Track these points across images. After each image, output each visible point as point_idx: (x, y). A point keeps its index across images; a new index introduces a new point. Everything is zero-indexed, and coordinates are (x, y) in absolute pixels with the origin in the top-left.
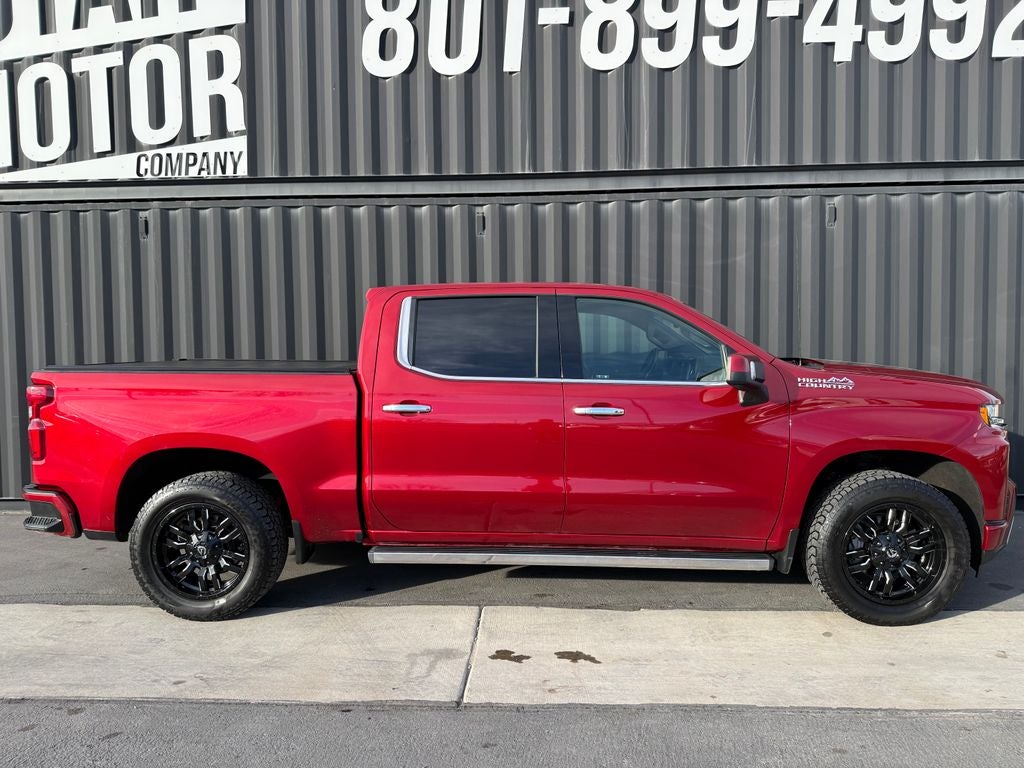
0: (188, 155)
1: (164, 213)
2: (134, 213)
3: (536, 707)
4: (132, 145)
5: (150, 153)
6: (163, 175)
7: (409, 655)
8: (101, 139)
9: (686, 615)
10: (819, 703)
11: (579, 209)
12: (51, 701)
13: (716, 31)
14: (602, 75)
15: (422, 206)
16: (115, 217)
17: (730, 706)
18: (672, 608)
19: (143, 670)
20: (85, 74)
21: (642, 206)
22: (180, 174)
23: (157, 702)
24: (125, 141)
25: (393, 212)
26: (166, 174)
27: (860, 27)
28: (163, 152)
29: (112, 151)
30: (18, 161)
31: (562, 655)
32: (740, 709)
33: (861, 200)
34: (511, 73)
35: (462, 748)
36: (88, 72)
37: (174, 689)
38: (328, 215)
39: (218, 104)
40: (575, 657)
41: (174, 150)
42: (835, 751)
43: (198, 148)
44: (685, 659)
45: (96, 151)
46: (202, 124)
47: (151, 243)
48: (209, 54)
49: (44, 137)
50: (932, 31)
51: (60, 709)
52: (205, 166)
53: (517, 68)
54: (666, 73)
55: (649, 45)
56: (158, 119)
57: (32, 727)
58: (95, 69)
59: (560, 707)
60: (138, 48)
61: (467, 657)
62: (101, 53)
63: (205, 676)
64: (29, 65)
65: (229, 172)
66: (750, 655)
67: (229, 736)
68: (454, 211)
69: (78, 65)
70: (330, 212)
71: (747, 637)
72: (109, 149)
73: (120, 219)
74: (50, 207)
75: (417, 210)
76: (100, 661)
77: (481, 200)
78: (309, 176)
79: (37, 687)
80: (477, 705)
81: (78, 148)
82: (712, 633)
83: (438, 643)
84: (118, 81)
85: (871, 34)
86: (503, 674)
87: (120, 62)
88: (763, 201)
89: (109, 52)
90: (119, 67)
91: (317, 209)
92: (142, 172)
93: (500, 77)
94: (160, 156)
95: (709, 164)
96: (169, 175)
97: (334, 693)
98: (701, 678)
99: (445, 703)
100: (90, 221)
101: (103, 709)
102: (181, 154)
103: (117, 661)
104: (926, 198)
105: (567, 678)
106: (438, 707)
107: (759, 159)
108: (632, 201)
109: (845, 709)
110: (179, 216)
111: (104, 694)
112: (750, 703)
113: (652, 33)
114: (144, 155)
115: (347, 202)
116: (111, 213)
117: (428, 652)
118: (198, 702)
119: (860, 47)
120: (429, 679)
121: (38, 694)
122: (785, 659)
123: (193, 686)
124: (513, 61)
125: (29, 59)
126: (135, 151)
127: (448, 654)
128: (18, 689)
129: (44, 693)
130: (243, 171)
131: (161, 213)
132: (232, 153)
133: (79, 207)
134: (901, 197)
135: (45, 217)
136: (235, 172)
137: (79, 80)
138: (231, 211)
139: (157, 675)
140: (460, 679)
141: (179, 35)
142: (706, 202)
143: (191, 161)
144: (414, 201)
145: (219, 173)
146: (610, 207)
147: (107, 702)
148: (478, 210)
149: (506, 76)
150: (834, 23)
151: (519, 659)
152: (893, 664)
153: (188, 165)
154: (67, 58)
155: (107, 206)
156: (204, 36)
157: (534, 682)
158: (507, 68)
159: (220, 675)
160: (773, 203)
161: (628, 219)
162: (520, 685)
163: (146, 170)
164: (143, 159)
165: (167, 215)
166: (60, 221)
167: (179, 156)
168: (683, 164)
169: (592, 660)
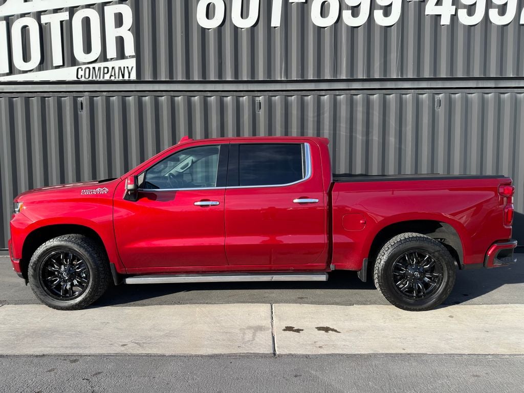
0: (104, 68)
1: (91, 98)
2: (75, 99)
3: (315, 355)
4: (74, 62)
5: (84, 67)
6: (90, 79)
7: (241, 329)
8: (57, 59)
9: (377, 307)
10: (458, 352)
11: (309, 99)
12: (59, 356)
13: (381, 7)
14: (322, 29)
15: (227, 96)
16: (65, 101)
17: (414, 354)
18: (370, 304)
19: (102, 338)
20: (48, 24)
21: (342, 98)
22: (100, 78)
23: (116, 356)
24: (70, 60)
25: (212, 99)
26: (92, 78)
27: (454, 7)
28: (91, 66)
29: (63, 66)
30: (12, 70)
31: (319, 329)
32: (420, 355)
33: (453, 96)
34: (275, 27)
35: (284, 378)
36: (50, 23)
37: (123, 348)
38: (178, 101)
39: (120, 41)
40: (327, 329)
41: (97, 65)
42: (474, 376)
43: (109, 64)
44: (383, 330)
45: (54, 65)
46: (112, 52)
47: (84, 114)
48: (115, 14)
49: (26, 58)
50: (490, 10)
51: (65, 360)
52: (113, 74)
53: (278, 25)
54: (355, 29)
55: (347, 14)
56: (88, 49)
57: (53, 370)
58: (54, 21)
59: (327, 355)
60: (77, 11)
61: (271, 330)
62: (57, 12)
63: (137, 342)
64: (18, 18)
65: (126, 78)
66: (415, 328)
67: (160, 373)
68: (245, 99)
69: (44, 19)
70: (179, 99)
71: (411, 319)
72: (62, 64)
73: (67, 102)
74: (30, 95)
75: (225, 99)
76: (79, 334)
77: (259, 94)
78: (169, 80)
79: (49, 349)
80: (285, 355)
81: (44, 63)
82: (393, 317)
83: (254, 323)
84: (66, 29)
85: (459, 11)
86: (292, 339)
87: (68, 18)
88: (404, 96)
89: (61, 12)
90: (67, 21)
91: (172, 98)
92: (79, 77)
93: (269, 29)
94: (89, 68)
95: (377, 77)
96: (94, 79)
97: (208, 350)
98: (394, 340)
99: (267, 354)
100: (51, 102)
101: (88, 360)
102: (101, 68)
103: (87, 334)
104: (486, 95)
105: (326, 340)
106: (264, 356)
107: (402, 74)
108: (337, 95)
109: (472, 354)
110: (99, 101)
111: (87, 352)
112: (424, 352)
113: (348, 8)
114: (81, 68)
115: (188, 94)
116: (63, 99)
117: (250, 328)
118: (138, 355)
119: (454, 17)
120: (254, 341)
121: (51, 352)
122: (433, 330)
123: (133, 347)
124: (276, 21)
125: (18, 15)
126: (75, 65)
127: (260, 328)
128: (39, 350)
129: (54, 352)
130: (133, 77)
131: (90, 98)
132: (127, 67)
133: (45, 95)
134: (473, 95)
135: (27, 100)
136: (129, 77)
137: (45, 27)
138: (127, 98)
139: (111, 341)
140: (271, 341)
141: (99, 4)
142: (375, 96)
143: (106, 71)
144: (224, 94)
145: (121, 78)
146: (326, 98)
147: (89, 356)
148: (257, 99)
149: (272, 29)
150: (441, 5)
151: (298, 331)
152: (488, 332)
153: (104, 73)
154: (38, 15)
155: (61, 95)
156: (112, 5)
157: (310, 343)
158: (273, 25)
159: (144, 341)
160: (408, 97)
161: (335, 105)
162: (303, 344)
163: (82, 76)
164: (80, 70)
165: (93, 100)
166: (35, 102)
167: (99, 69)
168: (363, 76)
169: (336, 331)
